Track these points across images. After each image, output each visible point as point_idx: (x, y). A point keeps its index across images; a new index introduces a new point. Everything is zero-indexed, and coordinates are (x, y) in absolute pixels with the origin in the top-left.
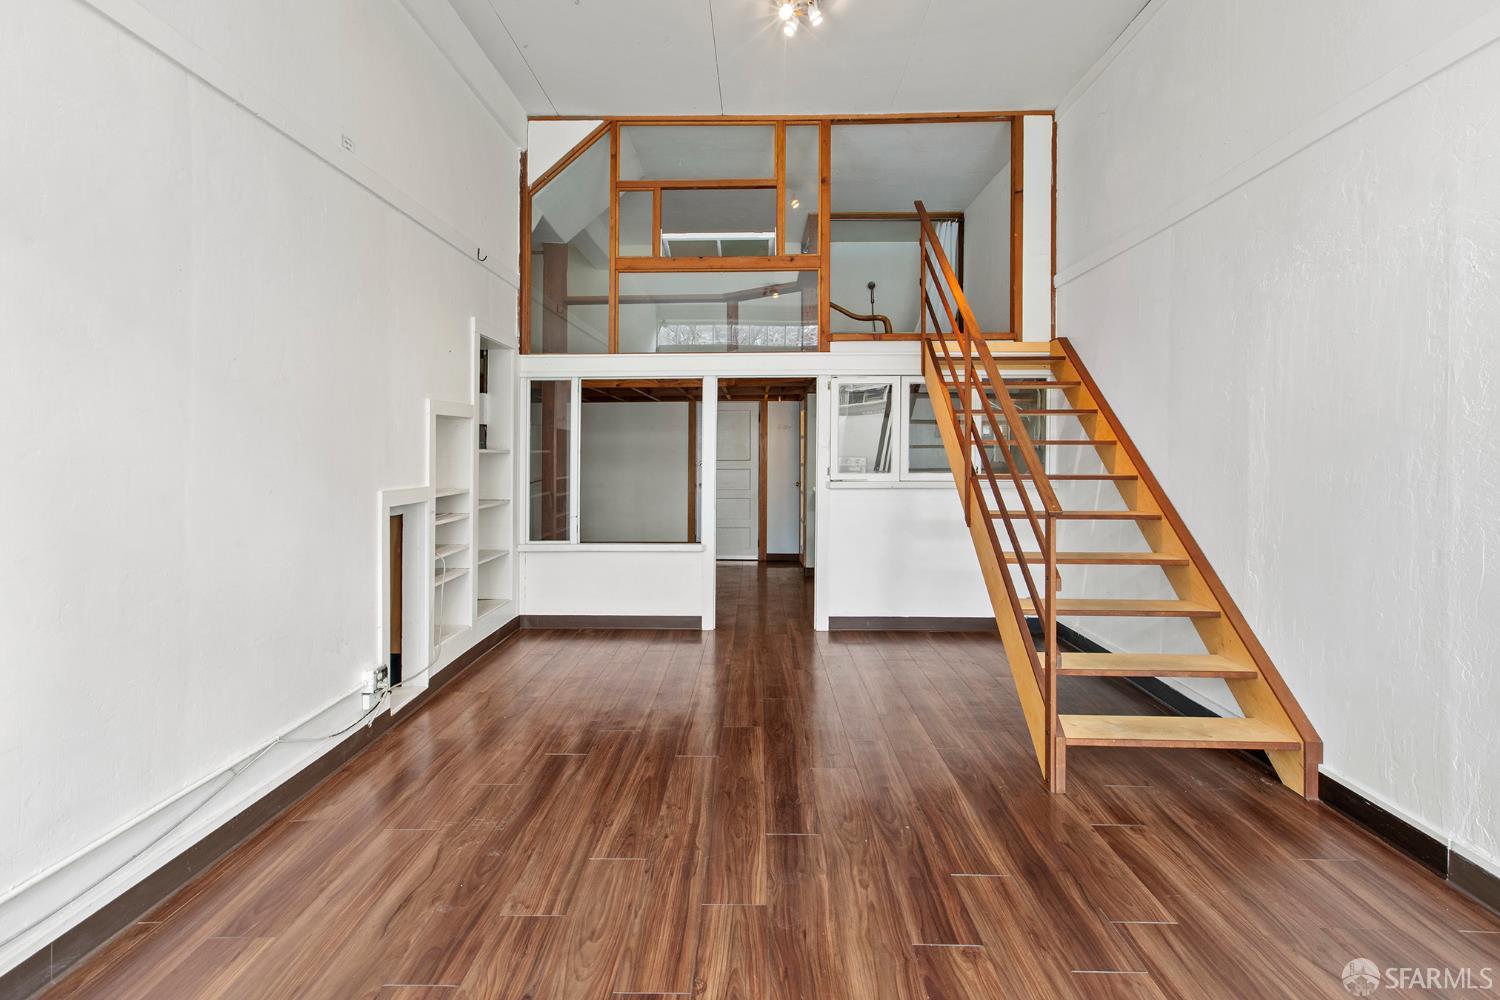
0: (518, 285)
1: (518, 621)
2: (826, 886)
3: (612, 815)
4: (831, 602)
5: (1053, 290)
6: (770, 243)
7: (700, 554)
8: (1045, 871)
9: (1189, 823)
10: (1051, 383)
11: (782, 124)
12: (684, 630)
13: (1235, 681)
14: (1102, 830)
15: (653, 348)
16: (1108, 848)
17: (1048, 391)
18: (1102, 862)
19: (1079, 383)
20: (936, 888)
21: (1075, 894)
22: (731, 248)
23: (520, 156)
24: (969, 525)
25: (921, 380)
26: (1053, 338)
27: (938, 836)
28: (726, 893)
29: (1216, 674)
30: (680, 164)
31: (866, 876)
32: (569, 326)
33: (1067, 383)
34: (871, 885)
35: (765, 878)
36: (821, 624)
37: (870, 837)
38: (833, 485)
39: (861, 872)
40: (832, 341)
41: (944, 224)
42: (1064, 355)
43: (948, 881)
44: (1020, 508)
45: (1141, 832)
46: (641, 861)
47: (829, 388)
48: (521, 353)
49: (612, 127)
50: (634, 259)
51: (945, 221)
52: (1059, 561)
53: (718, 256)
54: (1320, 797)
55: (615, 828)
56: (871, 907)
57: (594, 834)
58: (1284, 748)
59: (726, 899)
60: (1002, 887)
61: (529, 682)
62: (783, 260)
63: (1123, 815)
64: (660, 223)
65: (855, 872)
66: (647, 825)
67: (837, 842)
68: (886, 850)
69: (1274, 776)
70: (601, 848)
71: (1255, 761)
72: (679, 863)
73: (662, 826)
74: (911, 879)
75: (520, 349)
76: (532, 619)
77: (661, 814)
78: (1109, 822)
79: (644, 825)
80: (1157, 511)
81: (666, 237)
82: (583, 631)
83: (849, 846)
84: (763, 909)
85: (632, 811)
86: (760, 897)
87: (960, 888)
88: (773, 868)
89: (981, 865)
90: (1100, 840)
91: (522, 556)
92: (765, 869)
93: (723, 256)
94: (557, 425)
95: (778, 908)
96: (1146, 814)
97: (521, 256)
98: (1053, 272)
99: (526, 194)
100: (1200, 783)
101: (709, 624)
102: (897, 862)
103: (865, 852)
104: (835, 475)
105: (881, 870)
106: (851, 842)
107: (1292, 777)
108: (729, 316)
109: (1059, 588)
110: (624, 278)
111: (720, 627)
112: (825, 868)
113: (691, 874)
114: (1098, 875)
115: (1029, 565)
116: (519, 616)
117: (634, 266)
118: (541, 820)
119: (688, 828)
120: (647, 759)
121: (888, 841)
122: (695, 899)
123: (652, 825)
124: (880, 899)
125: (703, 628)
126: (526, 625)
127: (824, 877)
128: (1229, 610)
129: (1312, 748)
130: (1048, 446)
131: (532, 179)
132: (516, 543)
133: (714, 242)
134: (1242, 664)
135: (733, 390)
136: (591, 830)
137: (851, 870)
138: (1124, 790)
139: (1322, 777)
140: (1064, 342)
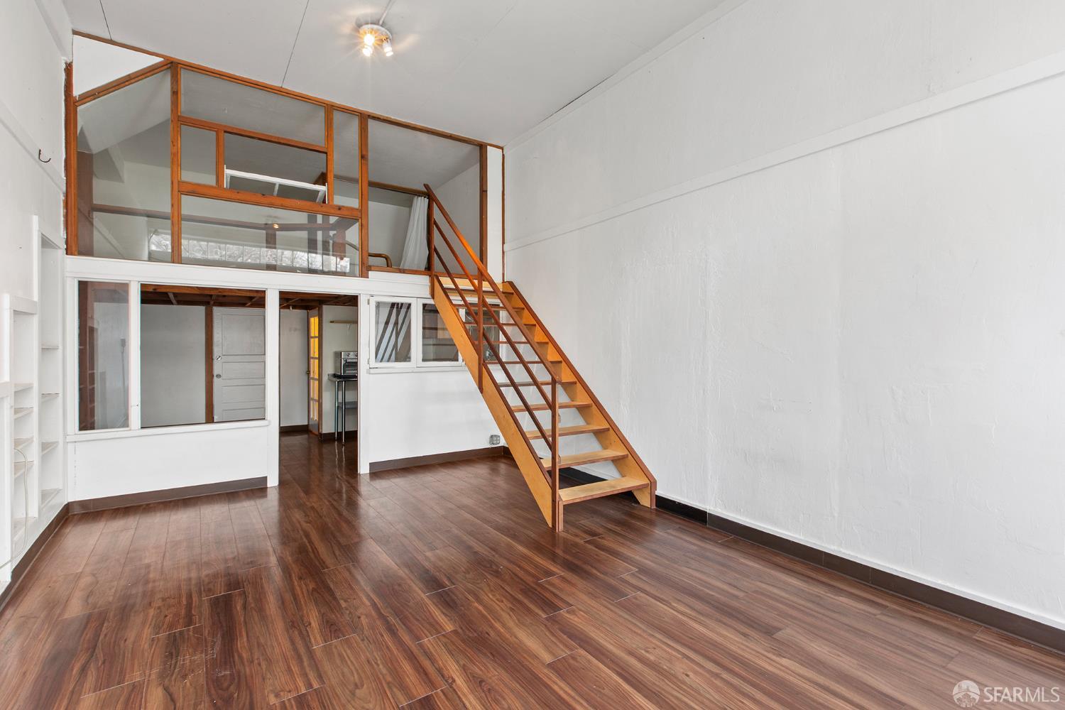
0: (64, 189)
1: (68, 508)
2: (481, 608)
3: (305, 620)
4: (370, 453)
5: (503, 252)
6: (320, 194)
7: (266, 428)
8: (577, 566)
9: (618, 529)
10: (502, 308)
11: (330, 108)
12: (255, 488)
13: (617, 461)
14: (587, 542)
15: (146, 256)
16: (594, 548)
17: (501, 312)
18: (597, 555)
19: (524, 309)
20: (536, 590)
21: (595, 571)
22: (286, 192)
23: (64, 66)
24: (482, 393)
25: (431, 302)
26: (503, 282)
27: (519, 567)
28: (426, 631)
29: (606, 459)
30: (226, 112)
31: (498, 597)
32: (95, 233)
33: (518, 308)
34: (504, 600)
35: (443, 617)
36: (363, 469)
37: (486, 578)
38: (372, 371)
39: (493, 595)
40: (371, 270)
41: (420, 198)
42: (511, 292)
43: (539, 585)
44: (506, 381)
45: (603, 538)
46: (354, 637)
47: (369, 304)
48: (67, 254)
49: (172, 67)
50: (199, 185)
51: (420, 196)
52: (560, 407)
53: (272, 195)
54: (656, 506)
55: (315, 624)
56: (512, 609)
57: (300, 633)
58: (641, 488)
59: (429, 635)
60: (563, 578)
61: (128, 554)
62: (334, 208)
63: (593, 534)
64: (222, 160)
65: (491, 596)
66: (339, 616)
67: (470, 586)
68: (499, 581)
69: (637, 502)
70: (315, 639)
71: (628, 497)
72: (382, 629)
73: (350, 612)
74: (521, 590)
75: (67, 249)
76: (83, 504)
77: (343, 606)
78: (589, 538)
79: (336, 616)
80: (575, 380)
81: (229, 172)
82: (148, 505)
83: (478, 585)
84: (455, 632)
85: (319, 611)
86: (449, 627)
87: (547, 586)
88: (444, 610)
89: (549, 573)
90: (590, 546)
91: (70, 447)
92: (440, 613)
93: (278, 195)
94: (89, 324)
95: (464, 628)
96: (601, 530)
97: (66, 161)
98: (503, 243)
99: (72, 104)
100: (611, 511)
101: (273, 482)
102: (508, 584)
103: (489, 585)
104: (373, 363)
105: (502, 590)
106: (478, 583)
107: (645, 500)
108: (267, 242)
109: (560, 421)
110: (185, 199)
111: (282, 482)
112: (473, 600)
113: (396, 631)
114: (599, 561)
115: (515, 413)
116: (68, 503)
117: (197, 191)
118: (245, 639)
119: (371, 608)
120: (300, 578)
121: (497, 577)
122: (410, 643)
123: (342, 614)
124: (512, 603)
125: (268, 486)
126: (77, 510)
127: (476, 604)
128: (613, 427)
129: (652, 484)
130: (501, 345)
131: (77, 91)
132: (65, 435)
133: (274, 184)
134: (620, 452)
135: (289, 300)
136: (296, 633)
137: (488, 596)
138: (587, 522)
139: (657, 497)
140: (511, 284)
